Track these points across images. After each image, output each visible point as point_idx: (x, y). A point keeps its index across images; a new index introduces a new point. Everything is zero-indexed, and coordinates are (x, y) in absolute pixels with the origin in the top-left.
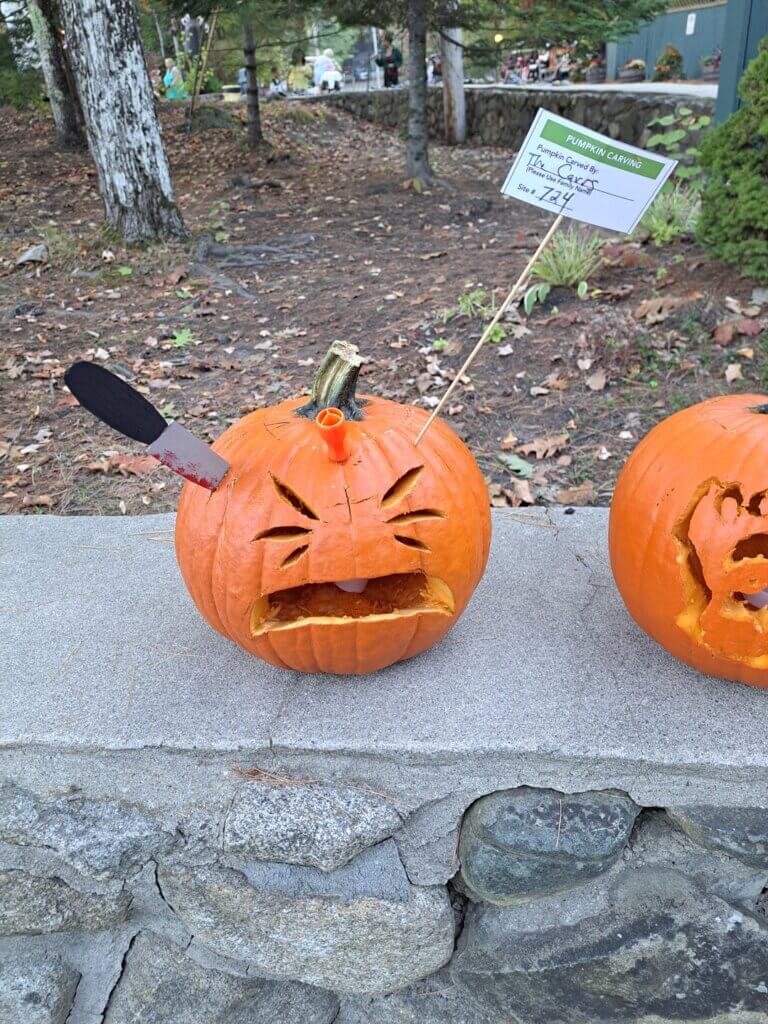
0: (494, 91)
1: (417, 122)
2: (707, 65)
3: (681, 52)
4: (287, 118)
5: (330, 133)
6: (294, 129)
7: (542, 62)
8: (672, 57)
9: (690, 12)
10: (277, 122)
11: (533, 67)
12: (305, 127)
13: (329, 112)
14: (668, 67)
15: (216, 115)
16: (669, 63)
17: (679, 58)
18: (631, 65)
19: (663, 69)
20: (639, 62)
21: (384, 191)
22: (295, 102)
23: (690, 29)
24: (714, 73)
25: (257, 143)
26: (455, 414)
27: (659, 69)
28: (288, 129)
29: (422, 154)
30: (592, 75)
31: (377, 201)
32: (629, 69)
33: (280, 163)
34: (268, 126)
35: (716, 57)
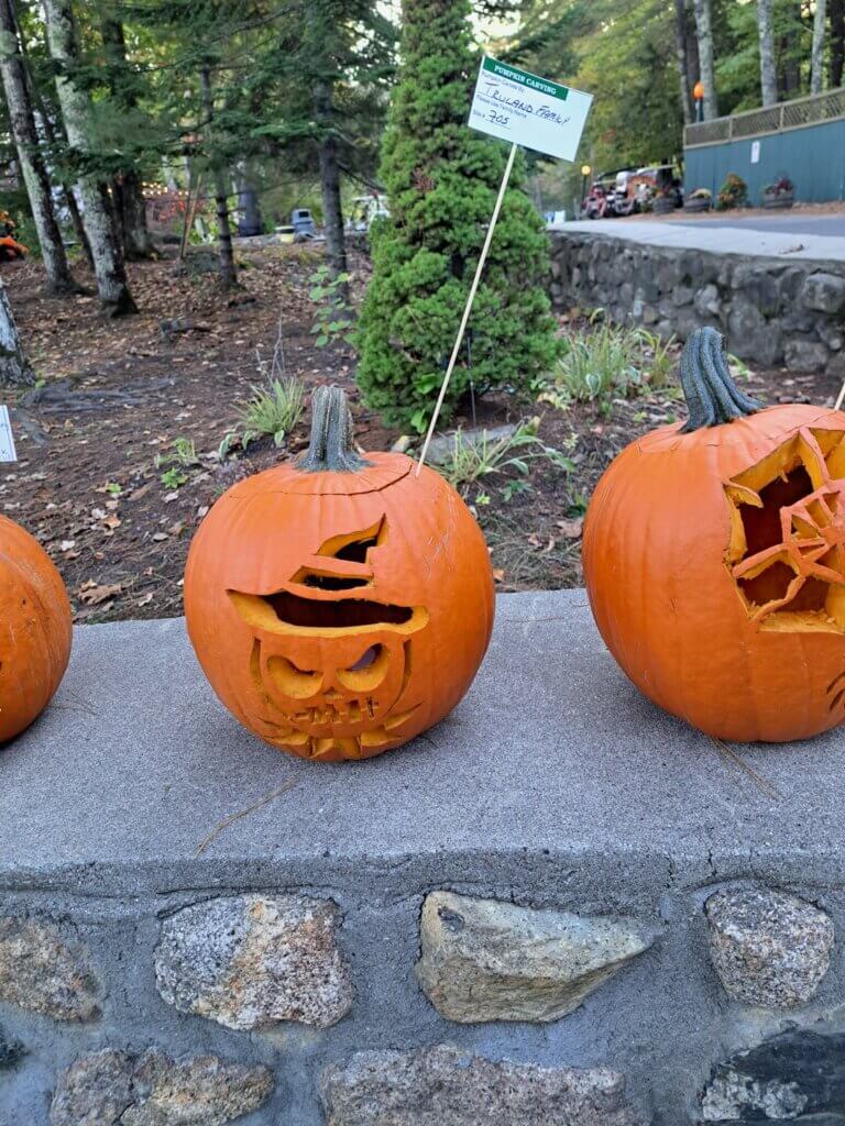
2: (767, 192)
3: (746, 180)
4: (291, 260)
6: (296, 271)
7: (619, 193)
8: (734, 185)
9: (753, 140)
10: (280, 264)
11: (610, 198)
14: (731, 196)
15: (213, 259)
16: (733, 191)
17: (743, 187)
18: (696, 194)
19: (726, 197)
20: (704, 191)
22: (318, 243)
23: (755, 157)
24: (776, 200)
25: (228, 286)
27: (722, 199)
28: (289, 271)
30: (659, 205)
32: (693, 198)
34: (270, 268)
35: (776, 185)
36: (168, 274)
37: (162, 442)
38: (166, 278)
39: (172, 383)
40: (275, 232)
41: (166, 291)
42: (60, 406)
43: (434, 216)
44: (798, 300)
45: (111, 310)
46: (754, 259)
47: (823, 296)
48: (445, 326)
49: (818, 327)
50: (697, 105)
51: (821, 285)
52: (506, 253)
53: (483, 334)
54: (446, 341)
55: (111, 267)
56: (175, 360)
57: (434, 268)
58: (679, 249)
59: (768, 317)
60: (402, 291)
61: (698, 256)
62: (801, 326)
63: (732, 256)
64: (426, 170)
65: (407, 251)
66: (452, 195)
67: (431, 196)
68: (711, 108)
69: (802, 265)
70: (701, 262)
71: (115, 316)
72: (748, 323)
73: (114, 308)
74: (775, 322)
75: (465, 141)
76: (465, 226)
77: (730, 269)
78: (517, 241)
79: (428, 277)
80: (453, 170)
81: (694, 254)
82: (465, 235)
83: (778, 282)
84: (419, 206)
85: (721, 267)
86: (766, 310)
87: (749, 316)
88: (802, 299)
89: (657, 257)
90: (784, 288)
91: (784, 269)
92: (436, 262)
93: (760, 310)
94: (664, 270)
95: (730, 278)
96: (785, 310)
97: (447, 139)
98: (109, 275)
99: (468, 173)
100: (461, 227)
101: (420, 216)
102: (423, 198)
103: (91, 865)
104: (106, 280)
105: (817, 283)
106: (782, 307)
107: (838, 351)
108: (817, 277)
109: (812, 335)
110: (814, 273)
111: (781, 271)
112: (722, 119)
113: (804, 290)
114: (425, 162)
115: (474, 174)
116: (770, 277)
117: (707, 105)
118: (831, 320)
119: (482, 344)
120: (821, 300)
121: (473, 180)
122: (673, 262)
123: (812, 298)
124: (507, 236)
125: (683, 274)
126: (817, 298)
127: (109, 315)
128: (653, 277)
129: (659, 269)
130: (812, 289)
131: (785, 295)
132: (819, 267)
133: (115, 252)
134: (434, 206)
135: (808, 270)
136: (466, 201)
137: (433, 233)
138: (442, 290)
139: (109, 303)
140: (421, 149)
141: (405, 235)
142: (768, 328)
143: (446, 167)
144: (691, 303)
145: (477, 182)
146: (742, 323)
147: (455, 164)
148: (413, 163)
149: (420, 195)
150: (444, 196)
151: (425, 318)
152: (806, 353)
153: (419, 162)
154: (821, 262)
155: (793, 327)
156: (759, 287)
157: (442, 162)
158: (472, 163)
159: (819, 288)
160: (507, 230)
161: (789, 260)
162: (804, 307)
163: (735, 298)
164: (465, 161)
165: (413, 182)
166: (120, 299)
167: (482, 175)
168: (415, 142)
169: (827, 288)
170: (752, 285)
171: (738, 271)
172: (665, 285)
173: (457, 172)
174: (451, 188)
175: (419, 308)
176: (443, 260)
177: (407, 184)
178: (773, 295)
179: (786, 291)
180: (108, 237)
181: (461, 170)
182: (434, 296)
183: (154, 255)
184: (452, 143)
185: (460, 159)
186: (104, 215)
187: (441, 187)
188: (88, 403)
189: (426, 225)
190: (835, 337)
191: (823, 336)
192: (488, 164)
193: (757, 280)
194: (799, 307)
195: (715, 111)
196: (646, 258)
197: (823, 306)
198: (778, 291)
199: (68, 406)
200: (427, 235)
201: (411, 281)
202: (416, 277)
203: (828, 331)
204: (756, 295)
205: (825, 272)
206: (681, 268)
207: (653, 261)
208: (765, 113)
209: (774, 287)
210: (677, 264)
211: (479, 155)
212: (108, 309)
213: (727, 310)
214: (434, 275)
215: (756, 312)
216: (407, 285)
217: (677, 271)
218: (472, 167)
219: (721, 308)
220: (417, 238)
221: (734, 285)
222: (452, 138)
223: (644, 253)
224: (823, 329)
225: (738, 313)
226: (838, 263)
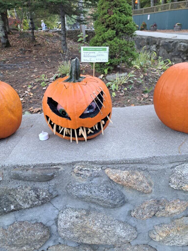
0: (91, 31)
1: (63, 37)
2: (151, 27)
3: (146, 24)
4: (46, 36)
5: (56, 40)
6: (47, 38)
8: (144, 25)
9: (148, 14)
10: (43, 37)
12: (50, 38)
13: (58, 35)
14: (143, 27)
16: (143, 26)
17: (146, 25)
19: (142, 27)
20: (137, 26)
21: (55, 53)
22: (51, 32)
23: (149, 18)
24: (153, 29)
25: (33, 41)
26: (24, 102)
27: (141, 27)
28: (46, 38)
29: (65, 44)
31: (52, 55)
33: (37, 46)
34: (41, 37)
35: (153, 25)
36: (16, 38)
37: (34, 76)
38: (16, 39)
39: (29, 63)
40: (38, 29)
41: (16, 42)
42: (3, 67)
43: (113, 21)
44: (176, 48)
45: (4, 46)
46: (166, 39)
47: (183, 47)
48: (115, 48)
49: (181, 55)
50: (136, 5)
51: (183, 45)
52: (129, 31)
53: (123, 50)
54: (115, 52)
55: (4, 34)
56: (26, 58)
57: (113, 33)
58: (147, 36)
59: (168, 52)
60: (104, 39)
61: (151, 38)
62: (177, 54)
63: (160, 38)
64: (111, 10)
65: (106, 29)
66: (117, 16)
67: (113, 16)
68: (139, 6)
69: (178, 41)
70: (152, 39)
71: (6, 47)
72: (164, 54)
73: (5, 45)
74: (170, 53)
75: (121, 3)
76: (120, 24)
77: (159, 41)
78: (131, 28)
79: (112, 36)
80: (118, 10)
81: (150, 37)
82: (120, 26)
83: (171, 44)
84: (110, 18)
85: (157, 41)
86: (168, 51)
87: (164, 52)
88: (177, 48)
89: (141, 38)
90: (173, 46)
91: (173, 41)
92: (113, 32)
93: (167, 51)
94: (142, 41)
95: (159, 43)
96: (173, 51)
97: (117, 2)
98: (4, 37)
99: (121, 11)
100: (119, 24)
101: (110, 21)
102: (110, 16)
103: (154, 157)
104: (3, 38)
105: (181, 45)
106: (172, 50)
107: (185, 60)
108: (181, 43)
109: (179, 56)
110: (180, 42)
111: (173, 42)
112: (141, 9)
113: (178, 46)
114: (111, 8)
115: (122, 12)
116: (169, 43)
117: (138, 5)
118: (184, 53)
119: (123, 53)
120: (182, 48)
121: (122, 13)
122: (145, 39)
123: (180, 48)
124: (130, 27)
125: (147, 42)
126: (181, 48)
127: (4, 47)
128: (139, 43)
129: (141, 41)
130: (180, 46)
131: (173, 47)
132: (182, 41)
133: (5, 31)
134: (113, 19)
135: (179, 42)
136: (121, 18)
137: (112, 25)
138: (114, 39)
139: (4, 44)
140: (110, 4)
141: (104, 25)
142: (168, 55)
143: (116, 9)
144: (149, 49)
145: (123, 14)
146: (162, 54)
147: (118, 9)
148: (108, 8)
149: (109, 16)
150: (116, 16)
151: (111, 46)
152: (178, 60)
153: (109, 7)
154: (182, 40)
155: (175, 55)
156: (167, 45)
157: (115, 8)
158: (122, 9)
159: (182, 46)
160: (130, 26)
161: (174, 39)
162: (178, 50)
163: (160, 48)
164: (120, 8)
165: (108, 13)
166: (7, 43)
167: (124, 12)
168: (109, 2)
169: (184, 46)
170: (165, 45)
171: (162, 41)
172: (142, 44)
173: (118, 11)
174: (117, 14)
175: (109, 43)
176: (115, 32)
177: (106, 13)
178: (170, 47)
179: (174, 46)
180: (3, 27)
181: (119, 10)
182: (112, 41)
183: (11, 33)
184: (118, 3)
185: (119, 7)
186: (2, 21)
187: (115, 14)
188: (10, 67)
189: (111, 23)
190: (185, 57)
191: (182, 57)
192: (126, 9)
193: (166, 44)
194: (176, 50)
195: (140, 7)
196: (138, 38)
197: (182, 50)
198: (171, 46)
199: (5, 67)
200: (111, 26)
201: (107, 37)
202: (109, 36)
203: (183, 55)
204: (166, 47)
205: (183, 42)
206: (147, 41)
207: (140, 39)
208: (151, 8)
209: (171, 45)
210: (146, 40)
211: (123, 7)
212: (3, 45)
213: (158, 50)
214: (113, 35)
215: (165, 51)
216: (106, 37)
217: (146, 41)
218: (122, 10)
219: (157, 50)
220: (108, 26)
221: (160, 45)
222: (118, 2)
223: (137, 37)
224: (182, 55)
225: (161, 51)
226: (186, 40)
